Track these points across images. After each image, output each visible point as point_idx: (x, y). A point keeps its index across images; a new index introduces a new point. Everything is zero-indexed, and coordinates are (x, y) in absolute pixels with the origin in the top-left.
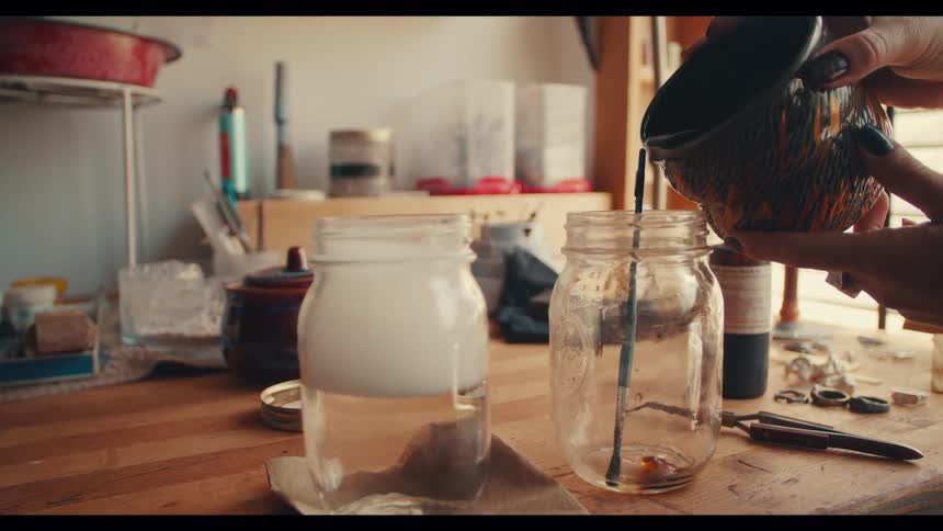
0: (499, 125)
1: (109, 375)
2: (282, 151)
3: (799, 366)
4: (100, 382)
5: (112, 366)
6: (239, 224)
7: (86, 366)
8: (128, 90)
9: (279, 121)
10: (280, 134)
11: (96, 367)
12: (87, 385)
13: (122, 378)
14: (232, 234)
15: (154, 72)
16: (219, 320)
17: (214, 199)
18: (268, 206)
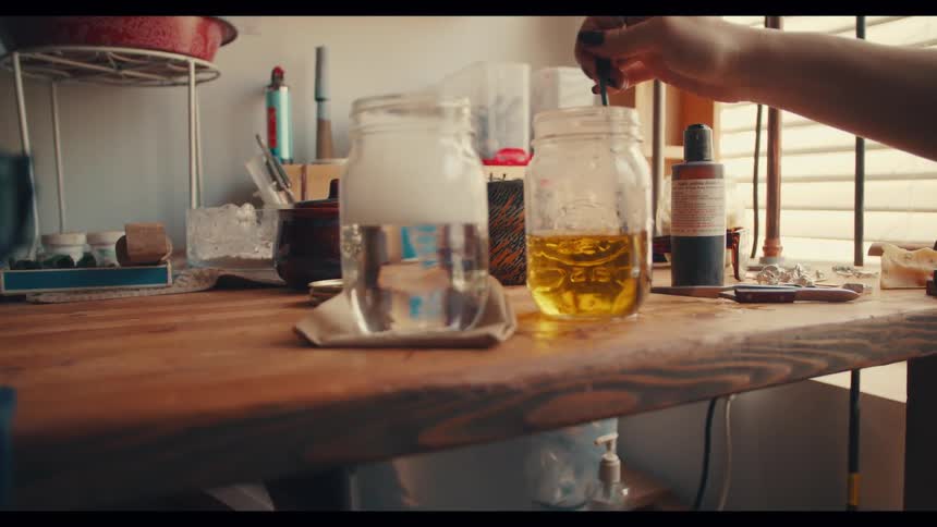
0: (517, 102)
1: (180, 286)
2: (321, 124)
3: (768, 274)
4: (172, 290)
5: (182, 280)
6: (285, 180)
7: (162, 277)
8: (193, 61)
9: (319, 100)
10: (319, 110)
11: (170, 280)
12: (164, 292)
13: (190, 289)
14: (279, 189)
15: (213, 48)
16: (271, 245)
17: (265, 159)
18: (310, 169)
